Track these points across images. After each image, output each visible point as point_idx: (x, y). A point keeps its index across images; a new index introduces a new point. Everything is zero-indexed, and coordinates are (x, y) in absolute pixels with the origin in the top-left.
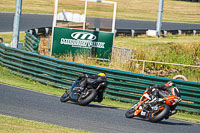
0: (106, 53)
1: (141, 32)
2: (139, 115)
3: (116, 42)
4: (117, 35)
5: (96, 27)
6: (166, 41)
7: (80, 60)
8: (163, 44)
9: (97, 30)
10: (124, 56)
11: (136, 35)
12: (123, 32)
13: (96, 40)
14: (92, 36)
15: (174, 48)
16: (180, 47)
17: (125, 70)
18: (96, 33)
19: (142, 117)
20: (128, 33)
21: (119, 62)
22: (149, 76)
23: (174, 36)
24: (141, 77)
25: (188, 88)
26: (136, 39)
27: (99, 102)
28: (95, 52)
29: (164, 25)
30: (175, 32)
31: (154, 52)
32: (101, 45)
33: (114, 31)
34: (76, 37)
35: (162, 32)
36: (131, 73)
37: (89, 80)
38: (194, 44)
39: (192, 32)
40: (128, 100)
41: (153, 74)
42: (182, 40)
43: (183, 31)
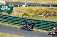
0: (11, 12)
1: (21, 6)
2: (53, 34)
3: (14, 8)
4: (14, 6)
5: (8, 4)
6: (28, 8)
7: (4, 13)
8: (27, 9)
9: (8, 5)
10: (16, 12)
11: (19, 6)
12: (16, 5)
13: (8, 8)
14: (7, 7)
15: (30, 10)
16: (32, 10)
17: (16, 16)
18: (8, 6)
19: (54, 35)
20: (17, 6)
21: (14, 14)
22: (23, 18)
24: (21, 18)
26: (19, 7)
27: (32, 29)
28: (8, 11)
29: (27, 4)
30: (30, 6)
32: (9, 9)
33: (13, 5)
34: (2, 7)
35: (27, 5)
36: (18, 17)
37: (29, 23)
40: (17, 24)
41: (24, 17)
43: (33, 5)
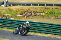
8: (7, 9)
15: (10, 10)
16: (12, 10)
23: (10, 6)
30: (10, 5)
31: (4, 11)
35: (6, 5)
38: (16, 9)
39: (15, 5)
42: (12, 7)
43: (13, 5)
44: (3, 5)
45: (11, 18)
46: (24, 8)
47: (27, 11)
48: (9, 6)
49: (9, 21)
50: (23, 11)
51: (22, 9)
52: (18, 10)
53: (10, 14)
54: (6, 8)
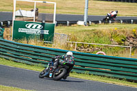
0: (50, 38)
1: (75, 23)
4: (57, 25)
7: (32, 43)
9: (44, 22)
10: (62, 39)
11: (70, 24)
12: (62, 23)
13: (43, 29)
14: (40, 26)
15: (96, 33)
16: (101, 32)
21: (59, 44)
23: (96, 25)
25: (106, 60)
26: (70, 27)
28: (42, 37)
29: (89, 17)
30: (97, 22)
31: (83, 36)
33: (55, 22)
34: (29, 27)
35: (88, 22)
38: (110, 30)
39: (108, 22)
43: (102, 21)
44: (80, 23)
45: (98, 50)
46: (128, 29)
47: (135, 35)
48: (93, 24)
49: (94, 58)
50: (125, 37)
51: (124, 32)
52: (114, 34)
53: (96, 42)
54: (87, 28)
